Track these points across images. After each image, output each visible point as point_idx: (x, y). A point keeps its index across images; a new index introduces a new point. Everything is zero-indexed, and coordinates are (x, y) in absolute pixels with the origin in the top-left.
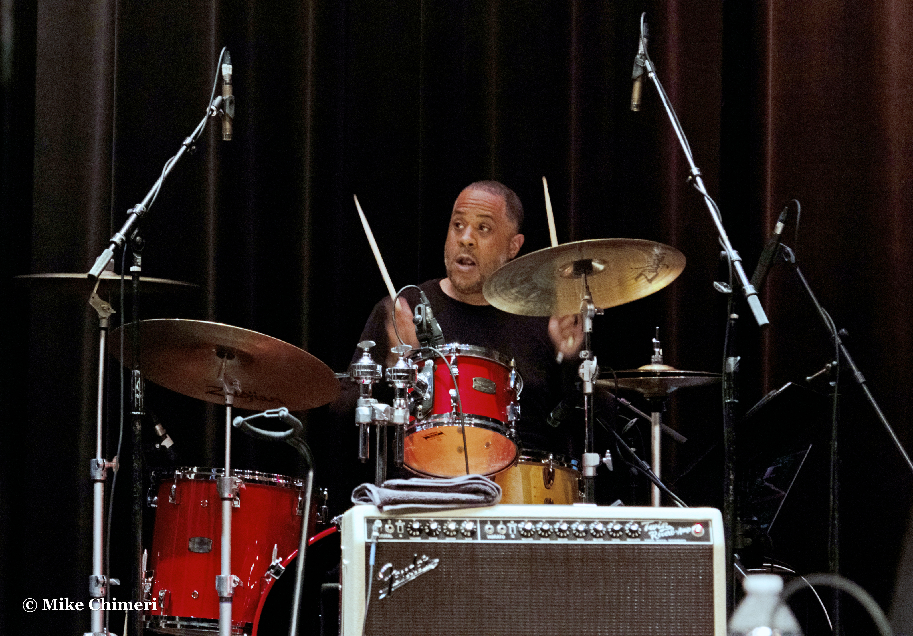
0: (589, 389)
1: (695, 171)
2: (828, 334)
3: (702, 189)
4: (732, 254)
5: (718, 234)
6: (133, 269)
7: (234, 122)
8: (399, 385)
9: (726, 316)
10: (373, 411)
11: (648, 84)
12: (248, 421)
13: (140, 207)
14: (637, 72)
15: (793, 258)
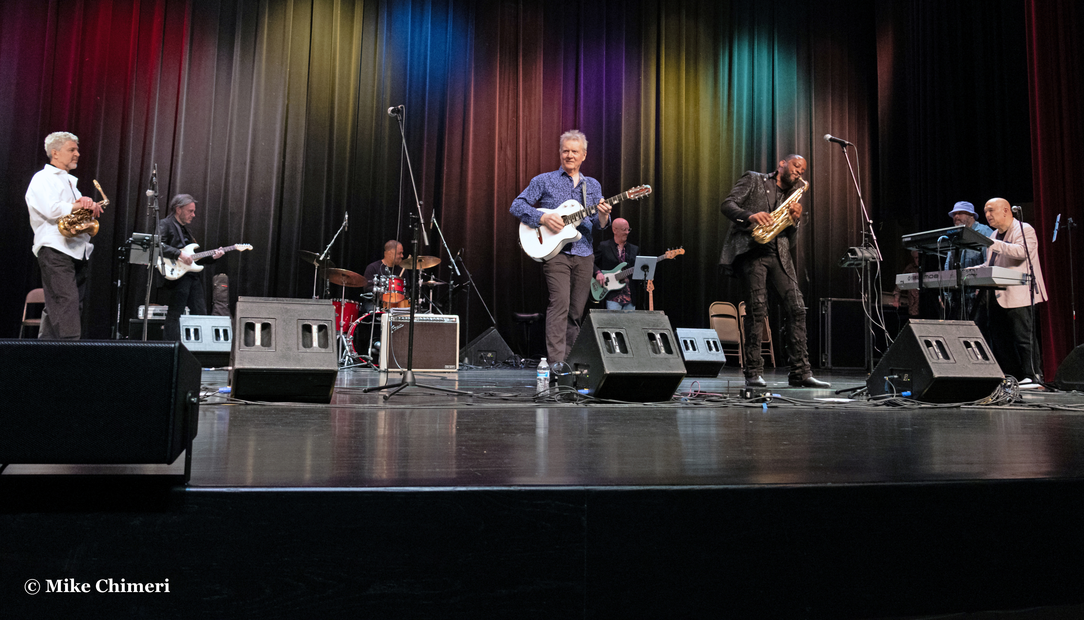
0: (420, 286)
1: (445, 242)
2: (468, 275)
3: (446, 246)
4: (453, 260)
5: (449, 256)
6: (328, 258)
7: (348, 227)
8: (382, 284)
9: (450, 273)
10: (377, 289)
11: (434, 224)
12: (365, 295)
13: (330, 245)
14: (432, 221)
15: (461, 260)
